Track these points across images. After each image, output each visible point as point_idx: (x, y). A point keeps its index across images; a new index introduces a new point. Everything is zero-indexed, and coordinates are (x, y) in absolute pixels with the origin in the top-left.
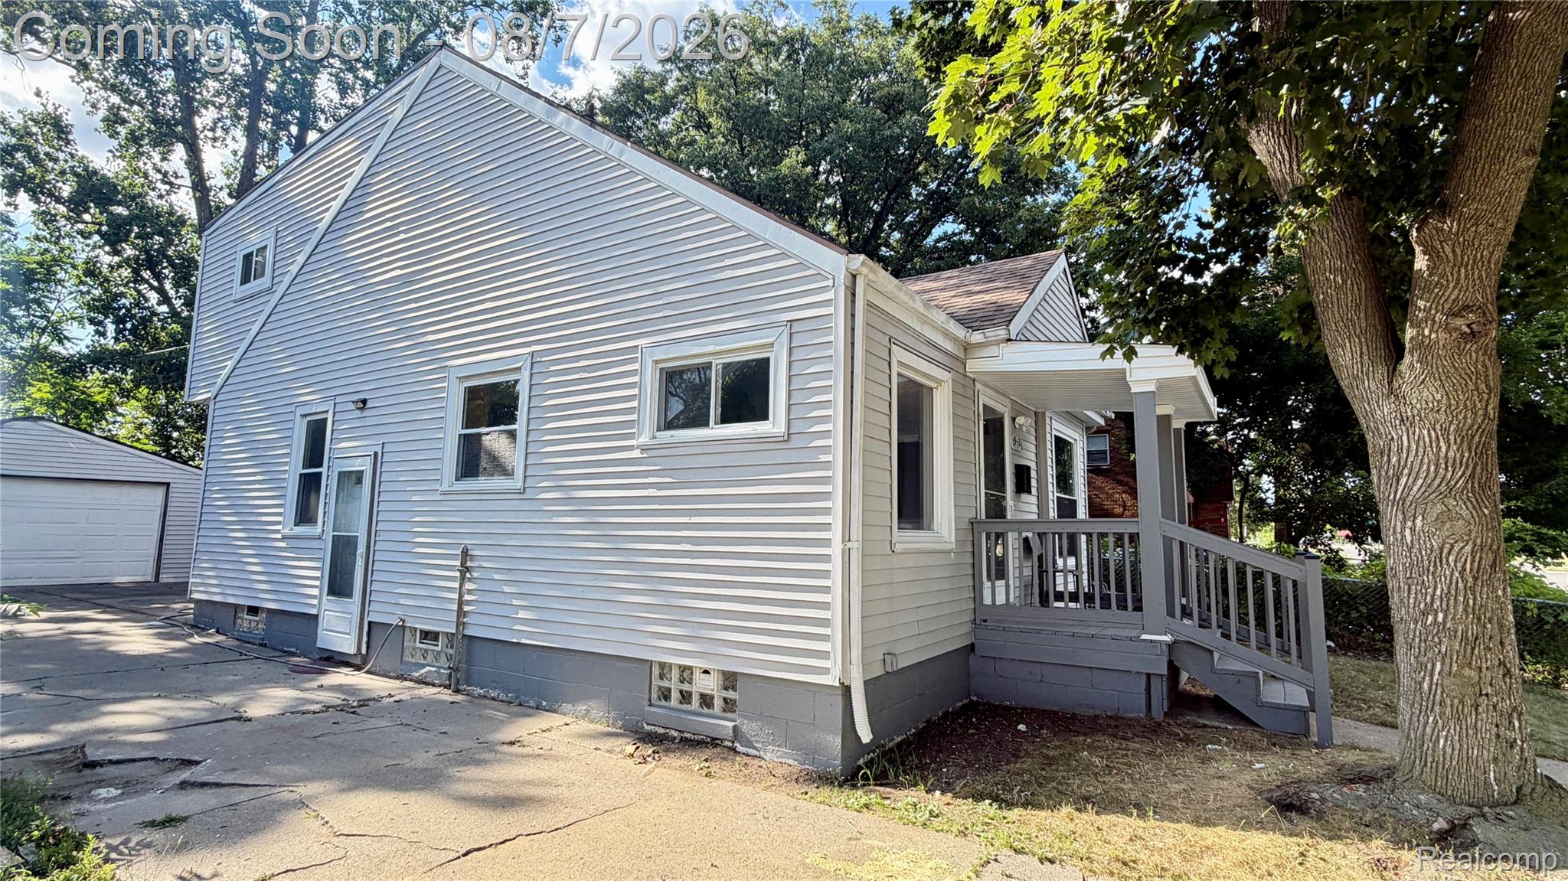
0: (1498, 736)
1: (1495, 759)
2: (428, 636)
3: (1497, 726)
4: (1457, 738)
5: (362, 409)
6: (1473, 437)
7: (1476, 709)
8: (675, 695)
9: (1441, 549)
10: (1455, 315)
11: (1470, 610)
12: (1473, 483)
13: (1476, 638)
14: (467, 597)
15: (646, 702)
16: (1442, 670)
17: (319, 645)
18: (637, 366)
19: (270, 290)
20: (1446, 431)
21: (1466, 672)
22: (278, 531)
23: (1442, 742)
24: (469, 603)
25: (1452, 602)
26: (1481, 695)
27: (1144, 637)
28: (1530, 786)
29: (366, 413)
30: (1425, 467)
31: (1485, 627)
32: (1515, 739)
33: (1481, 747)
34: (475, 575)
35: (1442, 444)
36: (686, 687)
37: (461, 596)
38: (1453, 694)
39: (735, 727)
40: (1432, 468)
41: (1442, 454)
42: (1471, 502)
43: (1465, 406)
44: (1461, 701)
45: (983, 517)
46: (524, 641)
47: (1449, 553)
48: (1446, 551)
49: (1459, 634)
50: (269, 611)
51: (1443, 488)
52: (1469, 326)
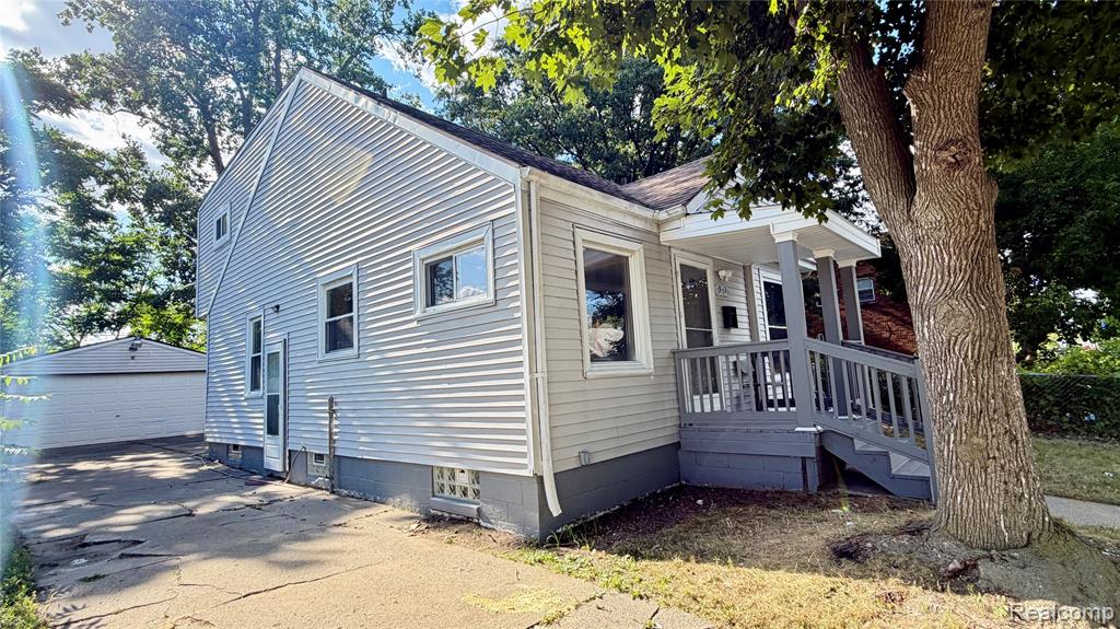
0: (1007, 492)
1: (1005, 511)
2: (320, 457)
3: (1006, 483)
4: (970, 494)
5: (277, 312)
6: (969, 247)
7: (986, 471)
8: (447, 489)
9: (949, 341)
10: (941, 149)
11: (974, 389)
12: (971, 285)
13: (981, 412)
14: (335, 430)
15: (431, 494)
16: (955, 440)
17: (265, 467)
18: (411, 265)
19: (230, 242)
20: (946, 244)
21: (975, 440)
22: (242, 396)
23: (959, 498)
24: (336, 434)
25: (959, 384)
26: (989, 458)
27: (798, 429)
28: (1038, 533)
29: (280, 314)
30: (934, 276)
31: (988, 402)
32: (1023, 494)
33: (991, 501)
34: (339, 414)
35: (945, 255)
36: (452, 482)
37: (330, 430)
38: (966, 458)
39: (478, 509)
40: (939, 277)
41: (946, 264)
42: (970, 301)
43: (960, 222)
44: (972, 465)
45: (685, 347)
46: (365, 457)
47: (955, 344)
48: (952, 342)
49: (966, 409)
50: (243, 446)
51: (948, 292)
52: (954, 157)
